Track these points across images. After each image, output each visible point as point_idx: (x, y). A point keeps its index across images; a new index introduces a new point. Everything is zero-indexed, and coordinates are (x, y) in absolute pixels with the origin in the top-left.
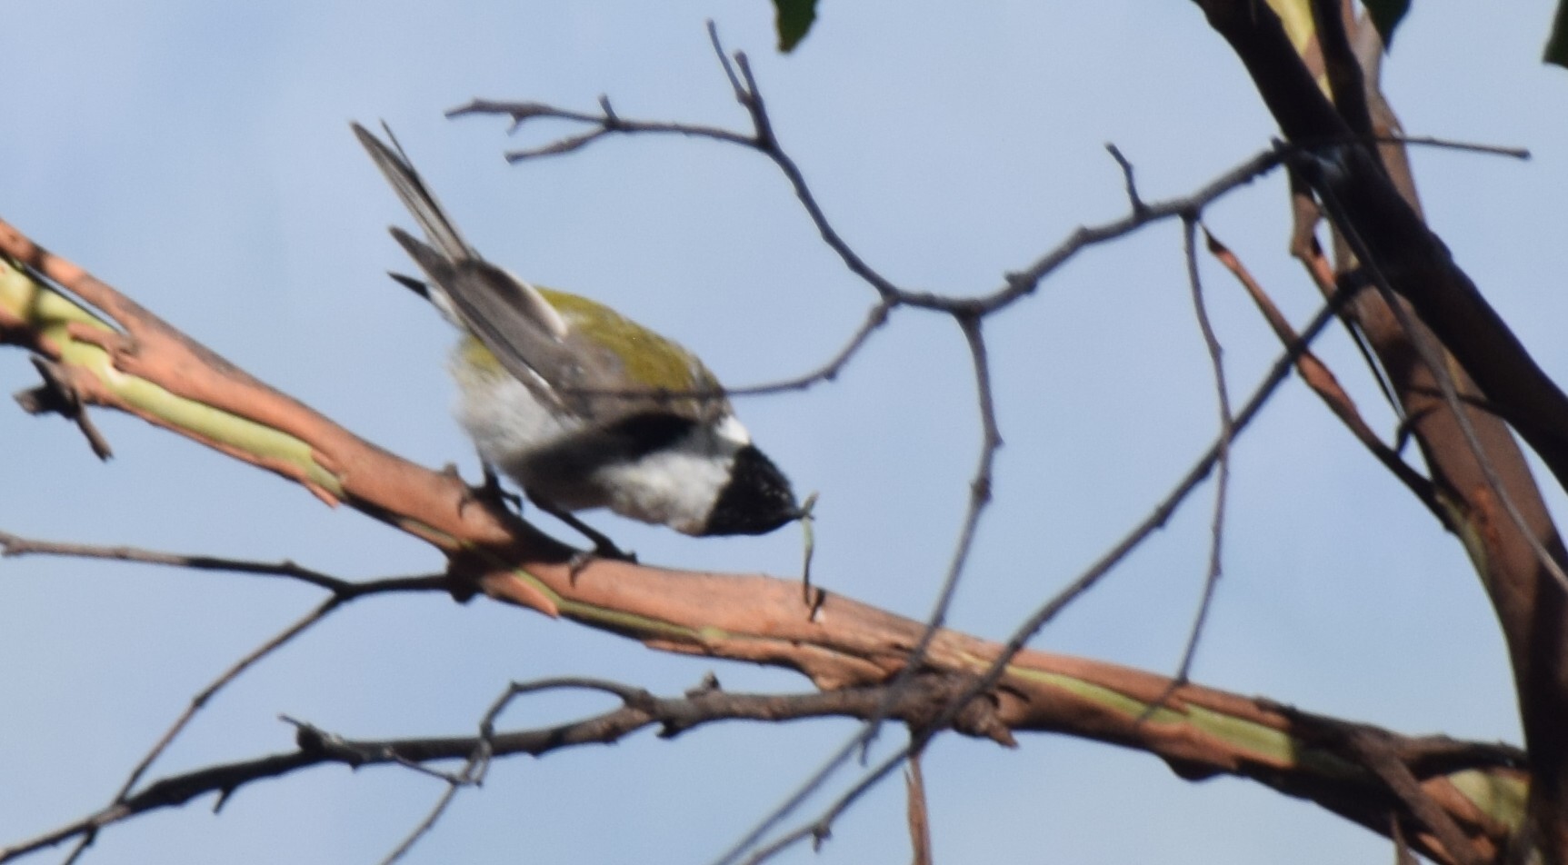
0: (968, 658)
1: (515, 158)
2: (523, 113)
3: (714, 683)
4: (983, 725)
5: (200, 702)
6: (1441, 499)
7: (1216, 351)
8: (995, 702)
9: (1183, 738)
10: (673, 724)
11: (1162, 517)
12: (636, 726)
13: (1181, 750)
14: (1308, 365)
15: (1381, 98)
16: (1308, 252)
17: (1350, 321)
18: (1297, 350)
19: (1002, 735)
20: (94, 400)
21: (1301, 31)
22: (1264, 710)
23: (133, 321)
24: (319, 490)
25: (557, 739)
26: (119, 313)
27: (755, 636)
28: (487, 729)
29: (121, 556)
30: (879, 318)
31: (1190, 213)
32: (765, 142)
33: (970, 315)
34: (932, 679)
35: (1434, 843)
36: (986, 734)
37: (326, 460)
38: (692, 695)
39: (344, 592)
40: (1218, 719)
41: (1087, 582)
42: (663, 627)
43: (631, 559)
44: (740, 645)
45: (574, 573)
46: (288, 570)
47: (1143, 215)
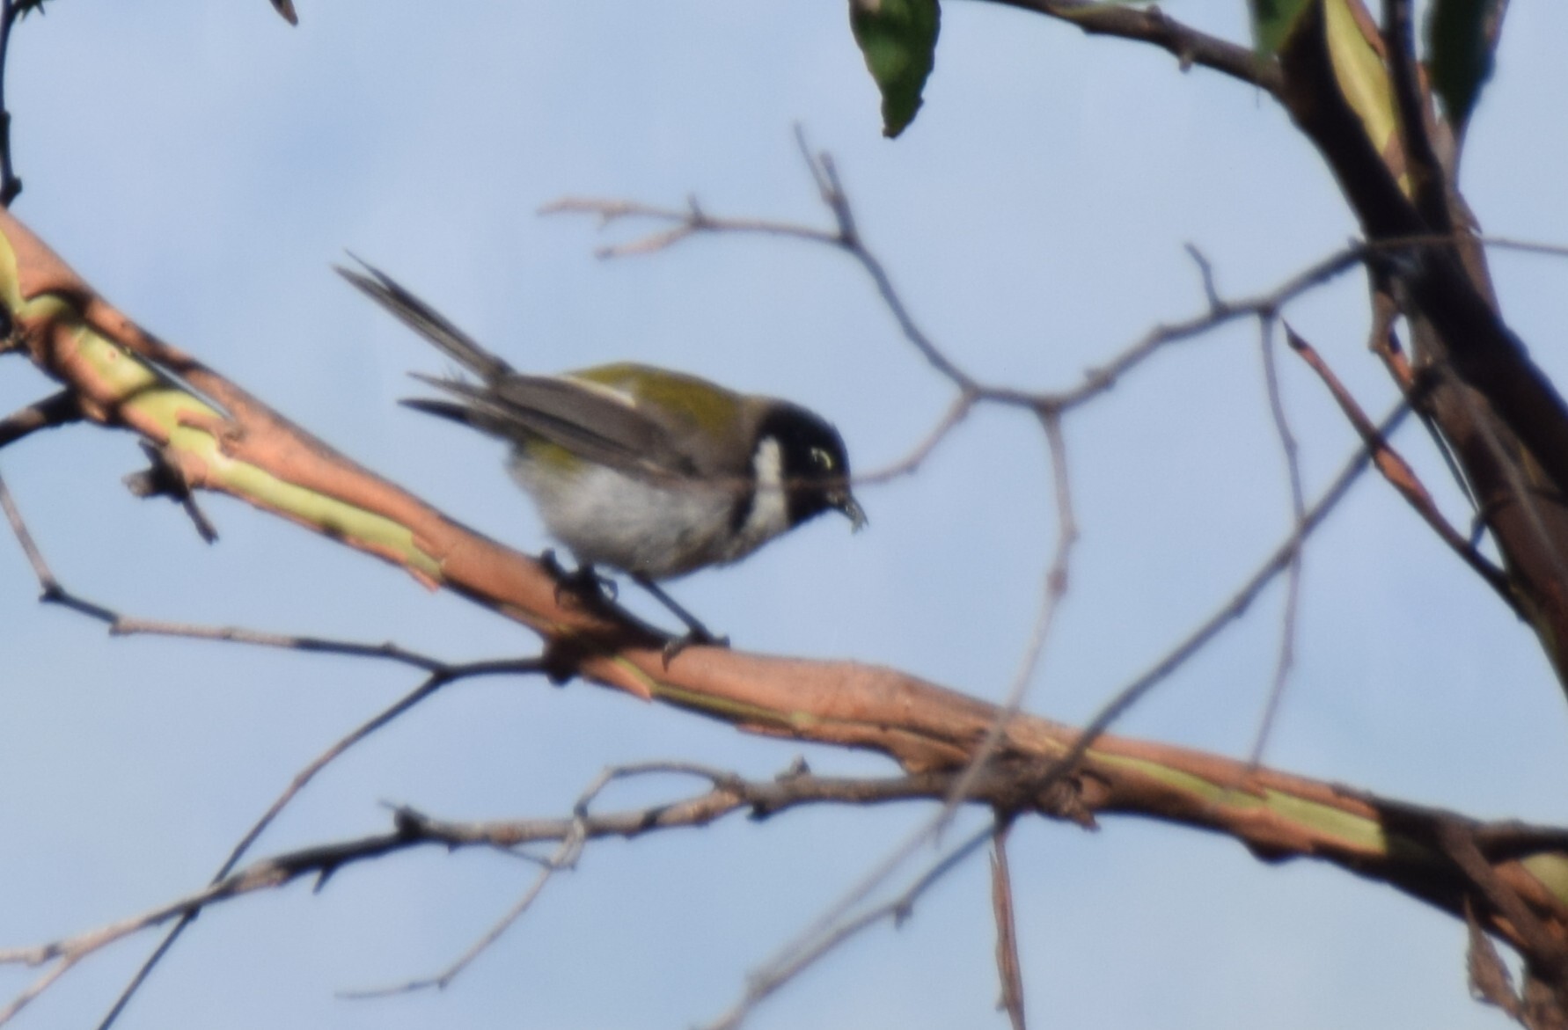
0: (1052, 743)
1: (606, 254)
2: (612, 213)
3: (802, 768)
4: (1066, 808)
5: (302, 781)
6: (1514, 590)
7: (1290, 446)
8: (1077, 785)
9: (1263, 822)
10: (763, 809)
11: (1240, 606)
12: (726, 810)
13: (1261, 834)
14: (1386, 459)
15: (1459, 198)
16: (1387, 348)
17: (1428, 415)
18: (1375, 444)
19: (1085, 817)
20: (200, 484)
21: (1382, 130)
22: (1341, 797)
23: (239, 407)
24: (418, 573)
25: (651, 822)
26: (227, 399)
27: (845, 721)
28: (581, 810)
29: (227, 636)
30: (960, 414)
31: (1267, 311)
32: (848, 240)
33: (1048, 410)
34: (1016, 764)
35: (1505, 925)
36: (1070, 817)
37: (427, 546)
38: (783, 779)
39: (443, 675)
40: (1296, 803)
41: (1166, 668)
42: (754, 711)
43: (723, 643)
44: (830, 729)
45: (668, 657)
46: (387, 652)
47: (1221, 313)
